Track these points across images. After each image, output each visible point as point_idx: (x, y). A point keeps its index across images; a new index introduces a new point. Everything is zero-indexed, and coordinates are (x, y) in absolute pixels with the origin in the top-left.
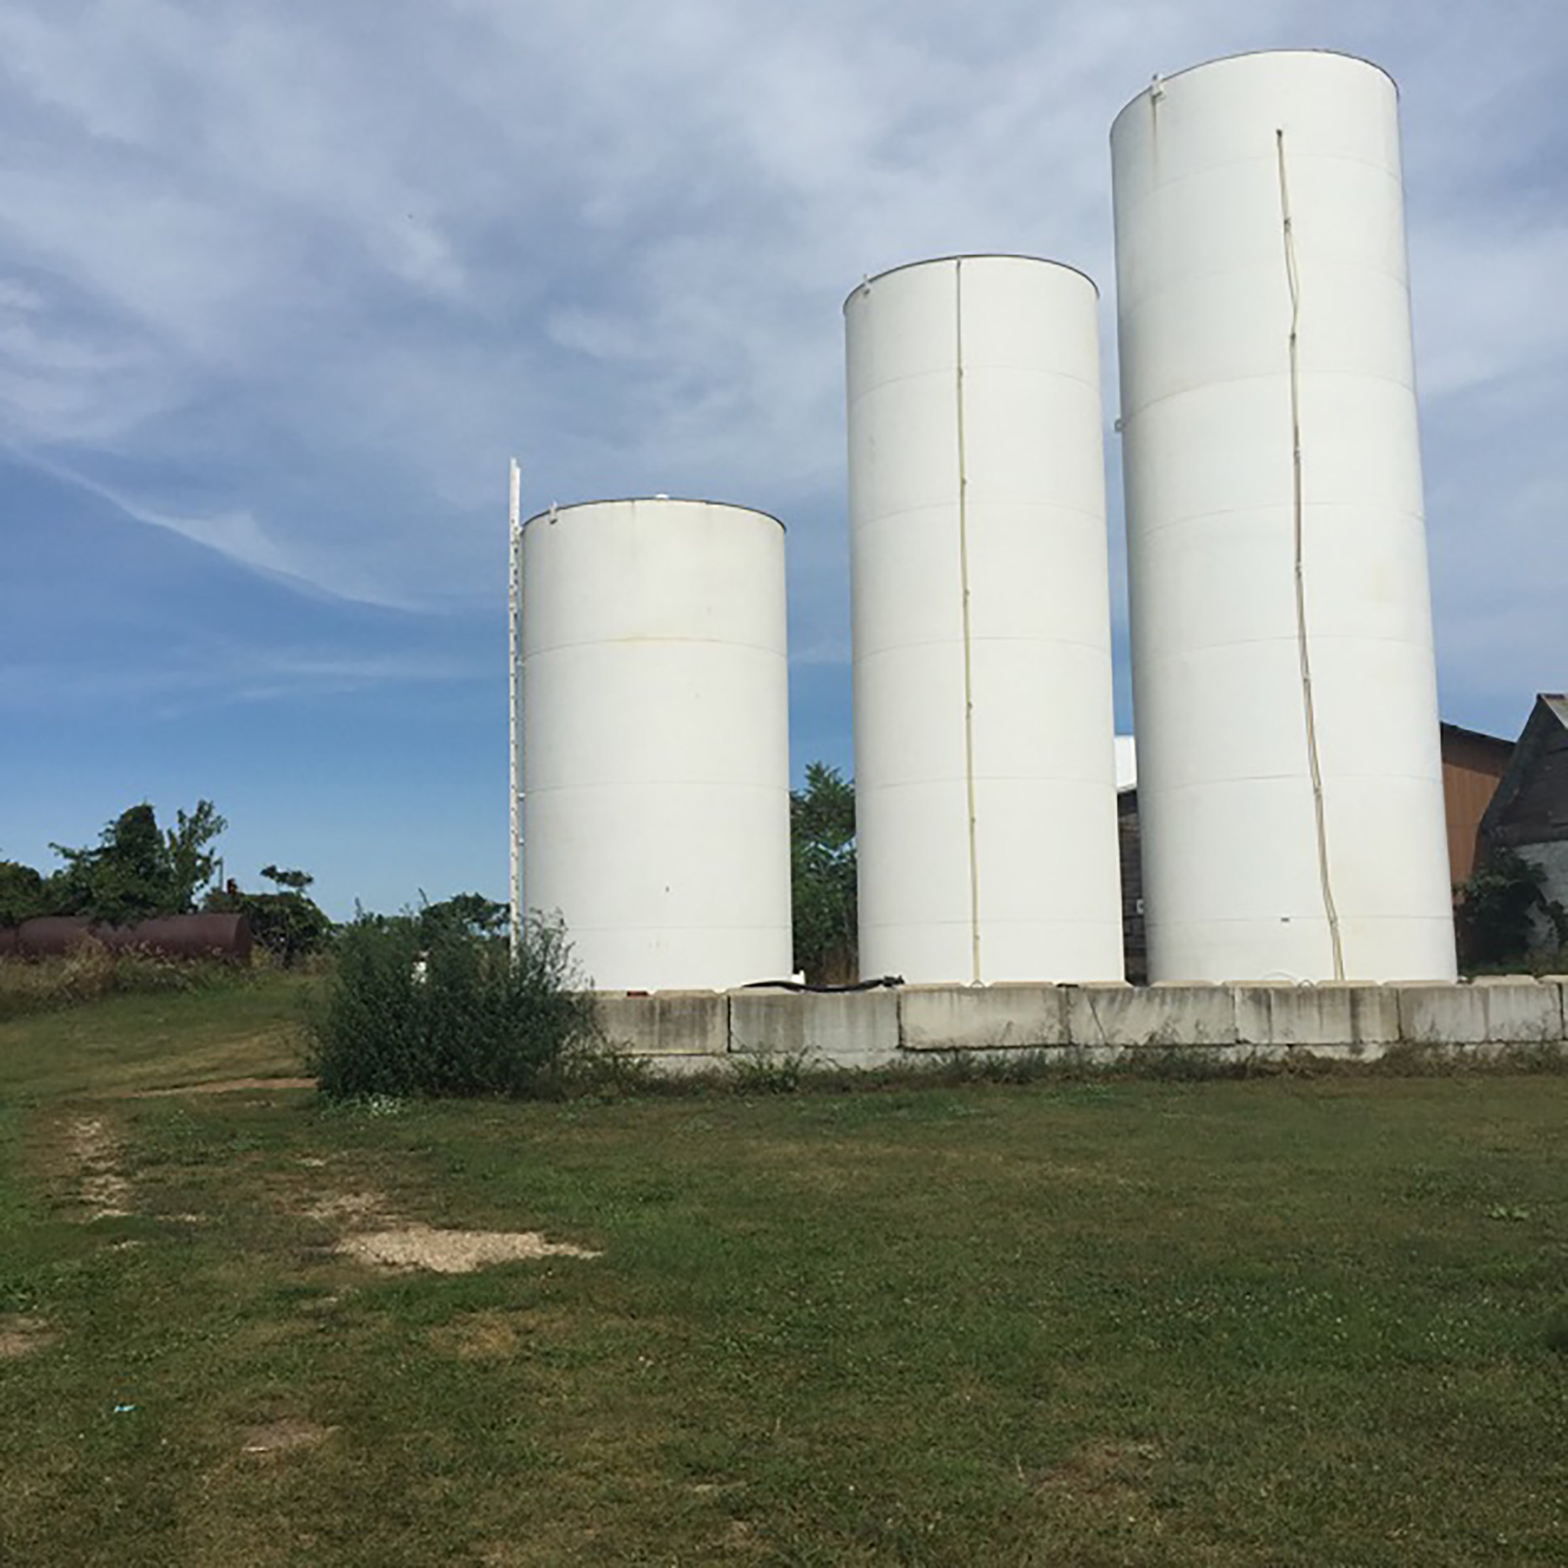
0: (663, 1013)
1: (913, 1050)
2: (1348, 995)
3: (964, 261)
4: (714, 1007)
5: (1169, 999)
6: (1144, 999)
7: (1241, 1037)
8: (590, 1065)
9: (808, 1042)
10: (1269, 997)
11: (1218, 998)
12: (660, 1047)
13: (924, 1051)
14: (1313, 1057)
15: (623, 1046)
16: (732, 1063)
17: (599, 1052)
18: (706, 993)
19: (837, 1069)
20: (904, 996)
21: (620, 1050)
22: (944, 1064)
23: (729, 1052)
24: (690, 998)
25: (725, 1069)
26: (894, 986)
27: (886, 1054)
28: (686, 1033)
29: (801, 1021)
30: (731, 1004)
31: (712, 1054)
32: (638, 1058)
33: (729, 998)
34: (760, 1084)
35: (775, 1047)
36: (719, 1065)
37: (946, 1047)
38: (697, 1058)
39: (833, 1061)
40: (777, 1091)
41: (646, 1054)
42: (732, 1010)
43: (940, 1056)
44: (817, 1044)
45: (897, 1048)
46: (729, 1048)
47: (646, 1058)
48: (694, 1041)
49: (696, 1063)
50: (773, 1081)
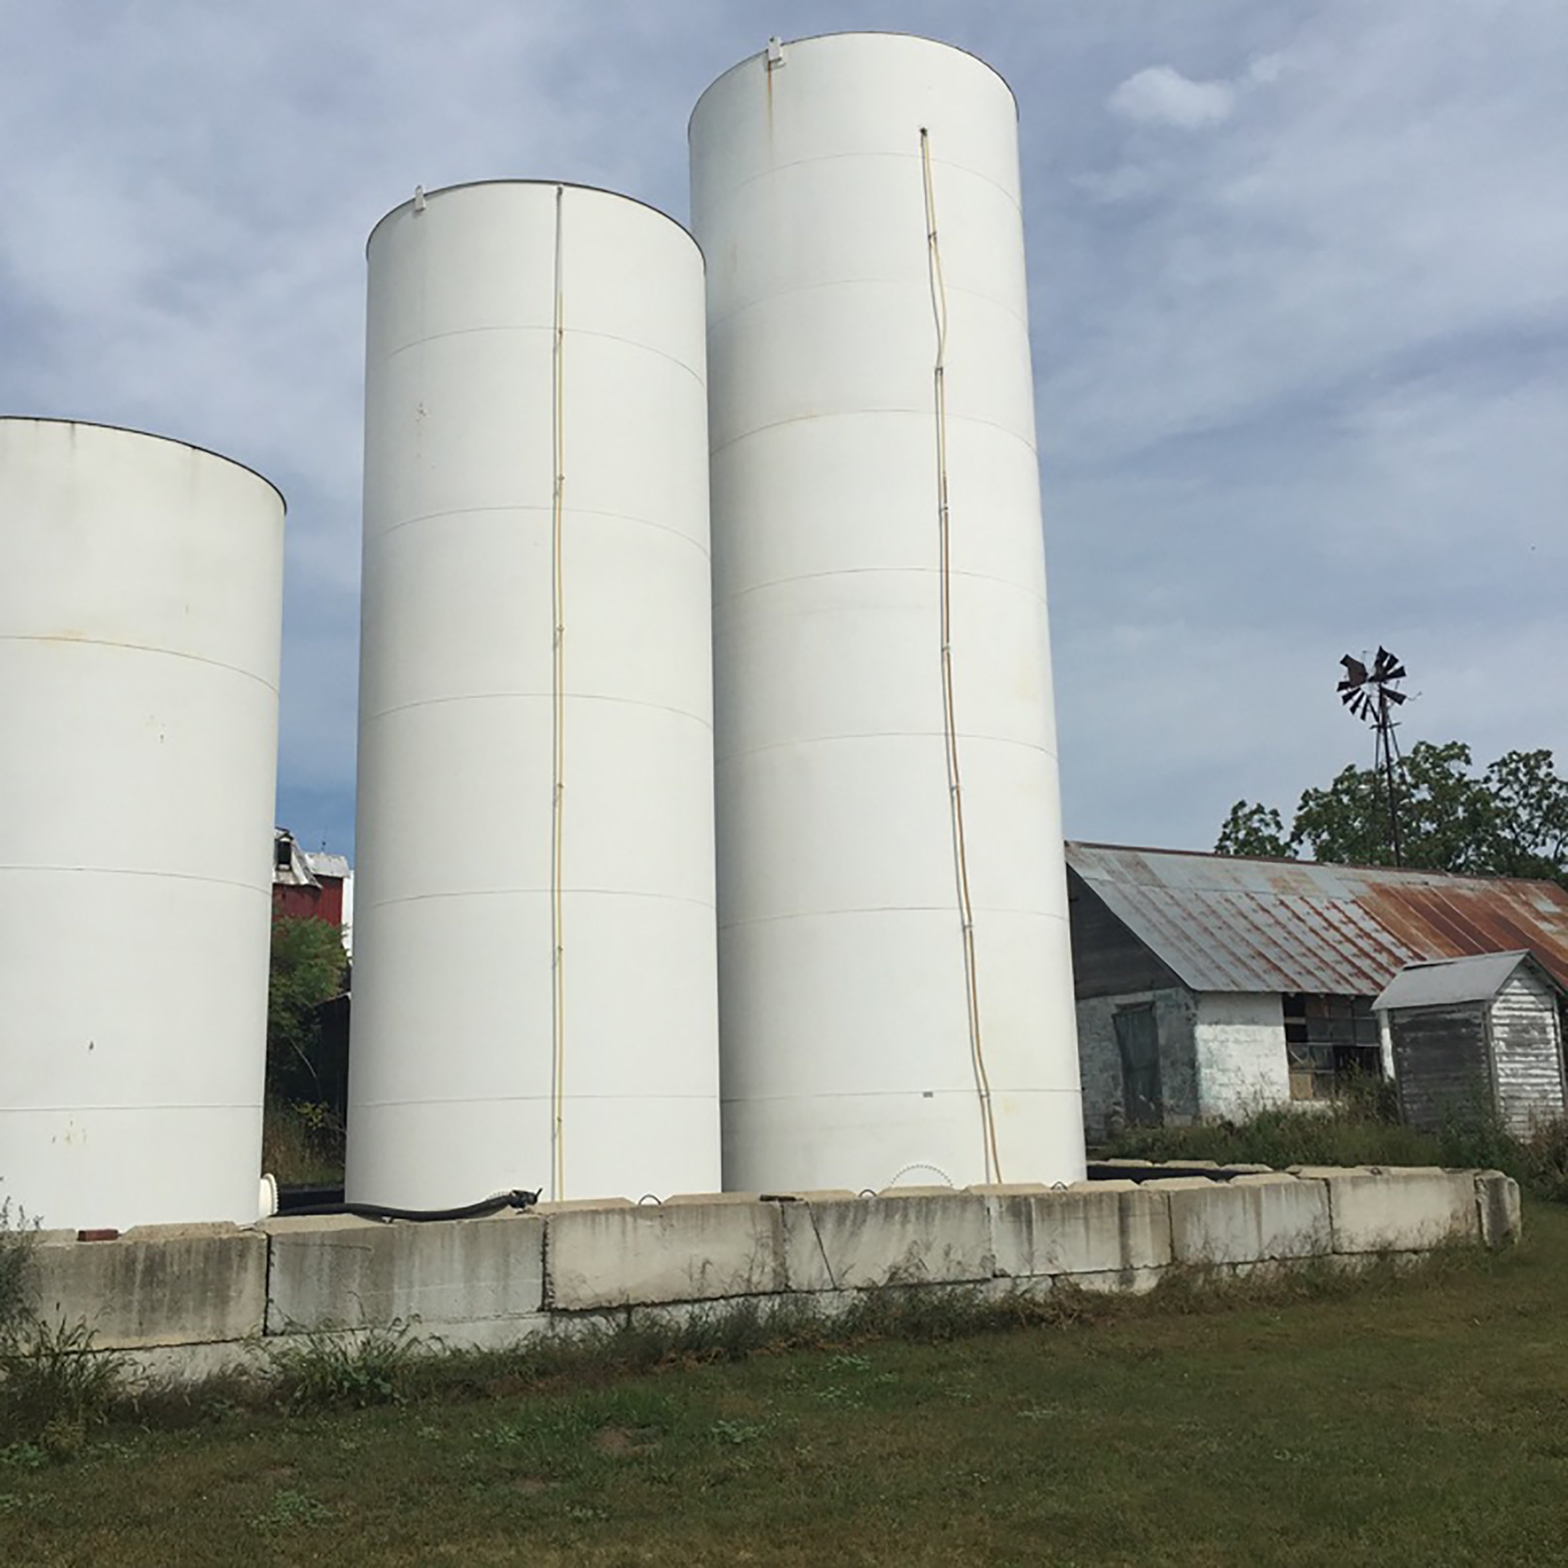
0: (150, 1270)
1: (565, 1312)
2: (1116, 1202)
3: (566, 189)
4: (242, 1255)
5: (912, 1216)
6: (882, 1215)
7: (999, 1265)
9: (399, 1311)
10: (1029, 1205)
11: (971, 1213)
12: (141, 1333)
13: (583, 1313)
14: (1080, 1291)
15: (69, 1338)
16: (270, 1354)
17: (25, 1349)
18: (223, 1231)
19: (448, 1353)
20: (547, 1223)
21: (66, 1343)
22: (611, 1333)
23: (265, 1334)
24: (199, 1240)
25: (257, 1364)
26: (528, 1207)
27: (522, 1321)
28: (191, 1304)
29: (390, 1274)
30: (273, 1249)
31: (236, 1340)
32: (99, 1356)
33: (269, 1237)
34: (333, 1392)
35: (343, 1321)
36: (246, 1358)
37: (615, 1305)
38: (207, 1348)
39: (439, 1339)
40: (363, 1403)
41: (115, 1347)
42: (274, 1259)
43: (604, 1321)
44: (414, 1311)
45: (541, 1310)
46: (266, 1326)
47: (116, 1355)
48: (203, 1318)
49: (206, 1357)
50: (356, 1386)
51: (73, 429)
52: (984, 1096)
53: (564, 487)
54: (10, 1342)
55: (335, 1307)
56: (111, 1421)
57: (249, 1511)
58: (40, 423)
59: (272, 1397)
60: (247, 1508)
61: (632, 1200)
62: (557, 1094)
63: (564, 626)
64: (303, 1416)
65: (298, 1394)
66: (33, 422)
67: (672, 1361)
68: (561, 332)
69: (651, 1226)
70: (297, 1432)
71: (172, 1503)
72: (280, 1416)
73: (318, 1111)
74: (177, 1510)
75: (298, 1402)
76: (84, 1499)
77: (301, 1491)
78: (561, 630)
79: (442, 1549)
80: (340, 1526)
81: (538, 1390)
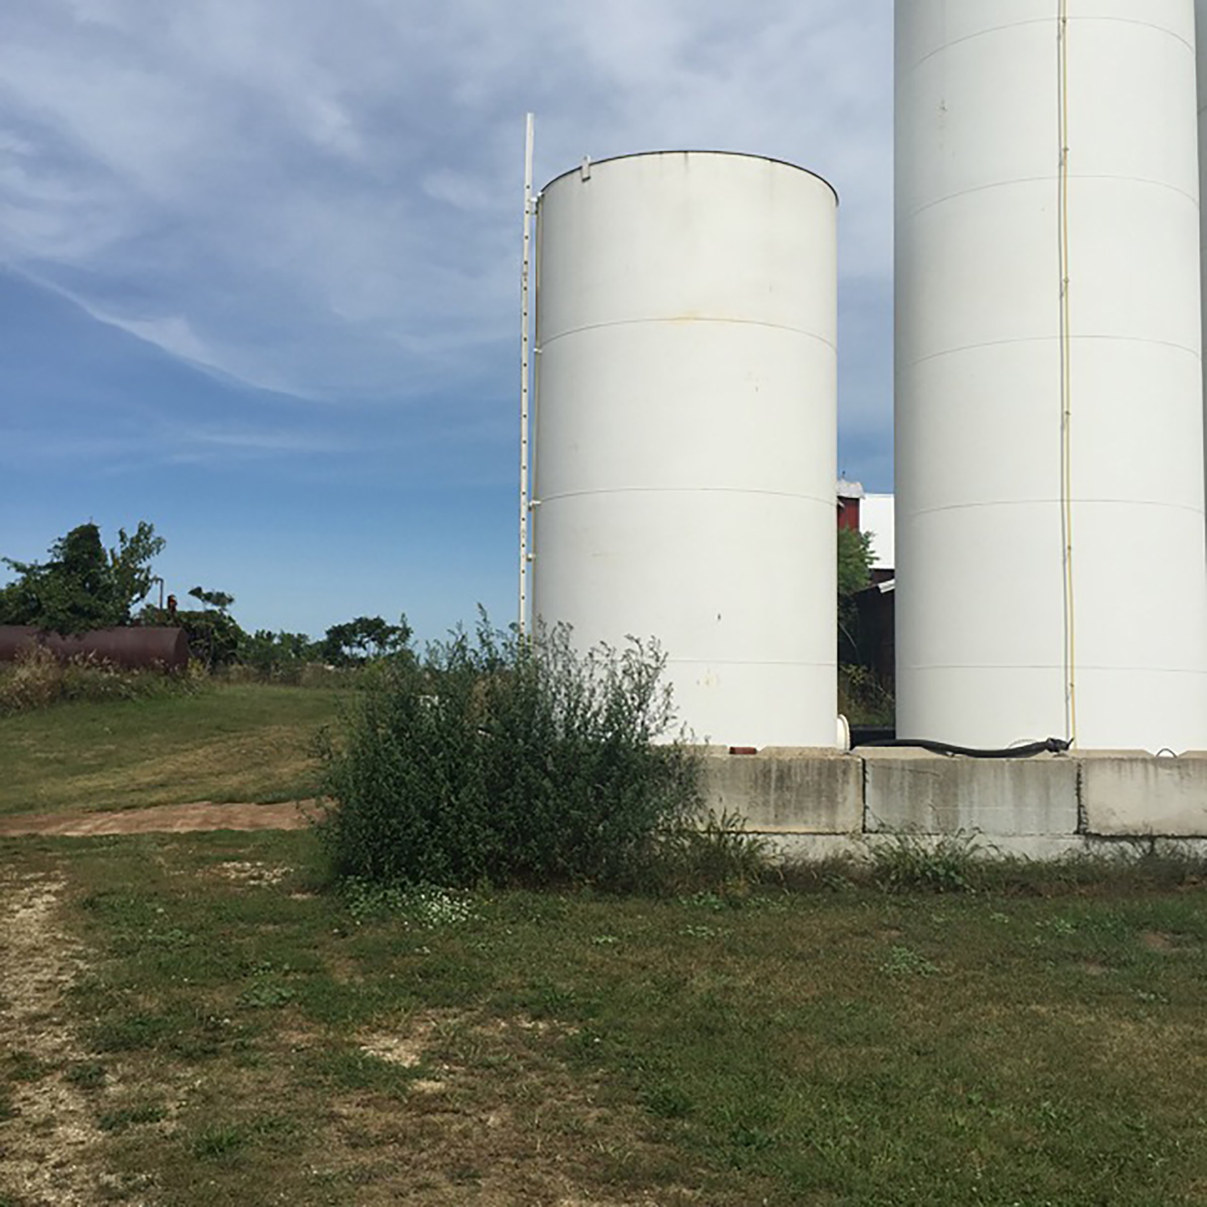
0: (781, 778)
1: (1098, 836)
4: (845, 773)
8: (687, 843)
9: (963, 823)
12: (777, 823)
13: (1113, 838)
15: (731, 820)
16: (869, 847)
17: (701, 827)
18: (829, 753)
19: (1003, 859)
20: (1079, 766)
21: (727, 826)
22: (1138, 856)
23: (864, 832)
24: (814, 760)
25: (859, 853)
26: (1062, 752)
27: (1062, 841)
28: (810, 805)
29: (955, 795)
30: (867, 769)
31: (843, 834)
32: (751, 836)
33: (864, 761)
34: (918, 879)
35: (922, 827)
36: (851, 848)
37: (1140, 834)
38: (824, 838)
39: (996, 848)
40: (942, 889)
41: (760, 830)
42: (868, 777)
43: (1131, 846)
44: (976, 825)
45: (1077, 832)
46: (864, 827)
47: (761, 837)
48: (819, 816)
49: (823, 844)
50: (936, 875)
51: (686, 158)
53: (1068, 158)
54: (690, 821)
55: (915, 816)
56: (762, 883)
57: (875, 959)
58: (665, 155)
59: (873, 877)
60: (873, 956)
61: (1150, 751)
62: (1069, 664)
63: (1070, 278)
64: (898, 893)
65: (893, 878)
66: (658, 156)
67: (1194, 883)
68: (1064, 22)
69: (1170, 775)
70: (896, 904)
71: (817, 947)
72: (882, 892)
73: (860, 671)
74: (822, 952)
75: (893, 883)
76: (755, 935)
77: (910, 949)
78: (1067, 282)
79: (1034, 1007)
80: (948, 979)
81: (1080, 894)
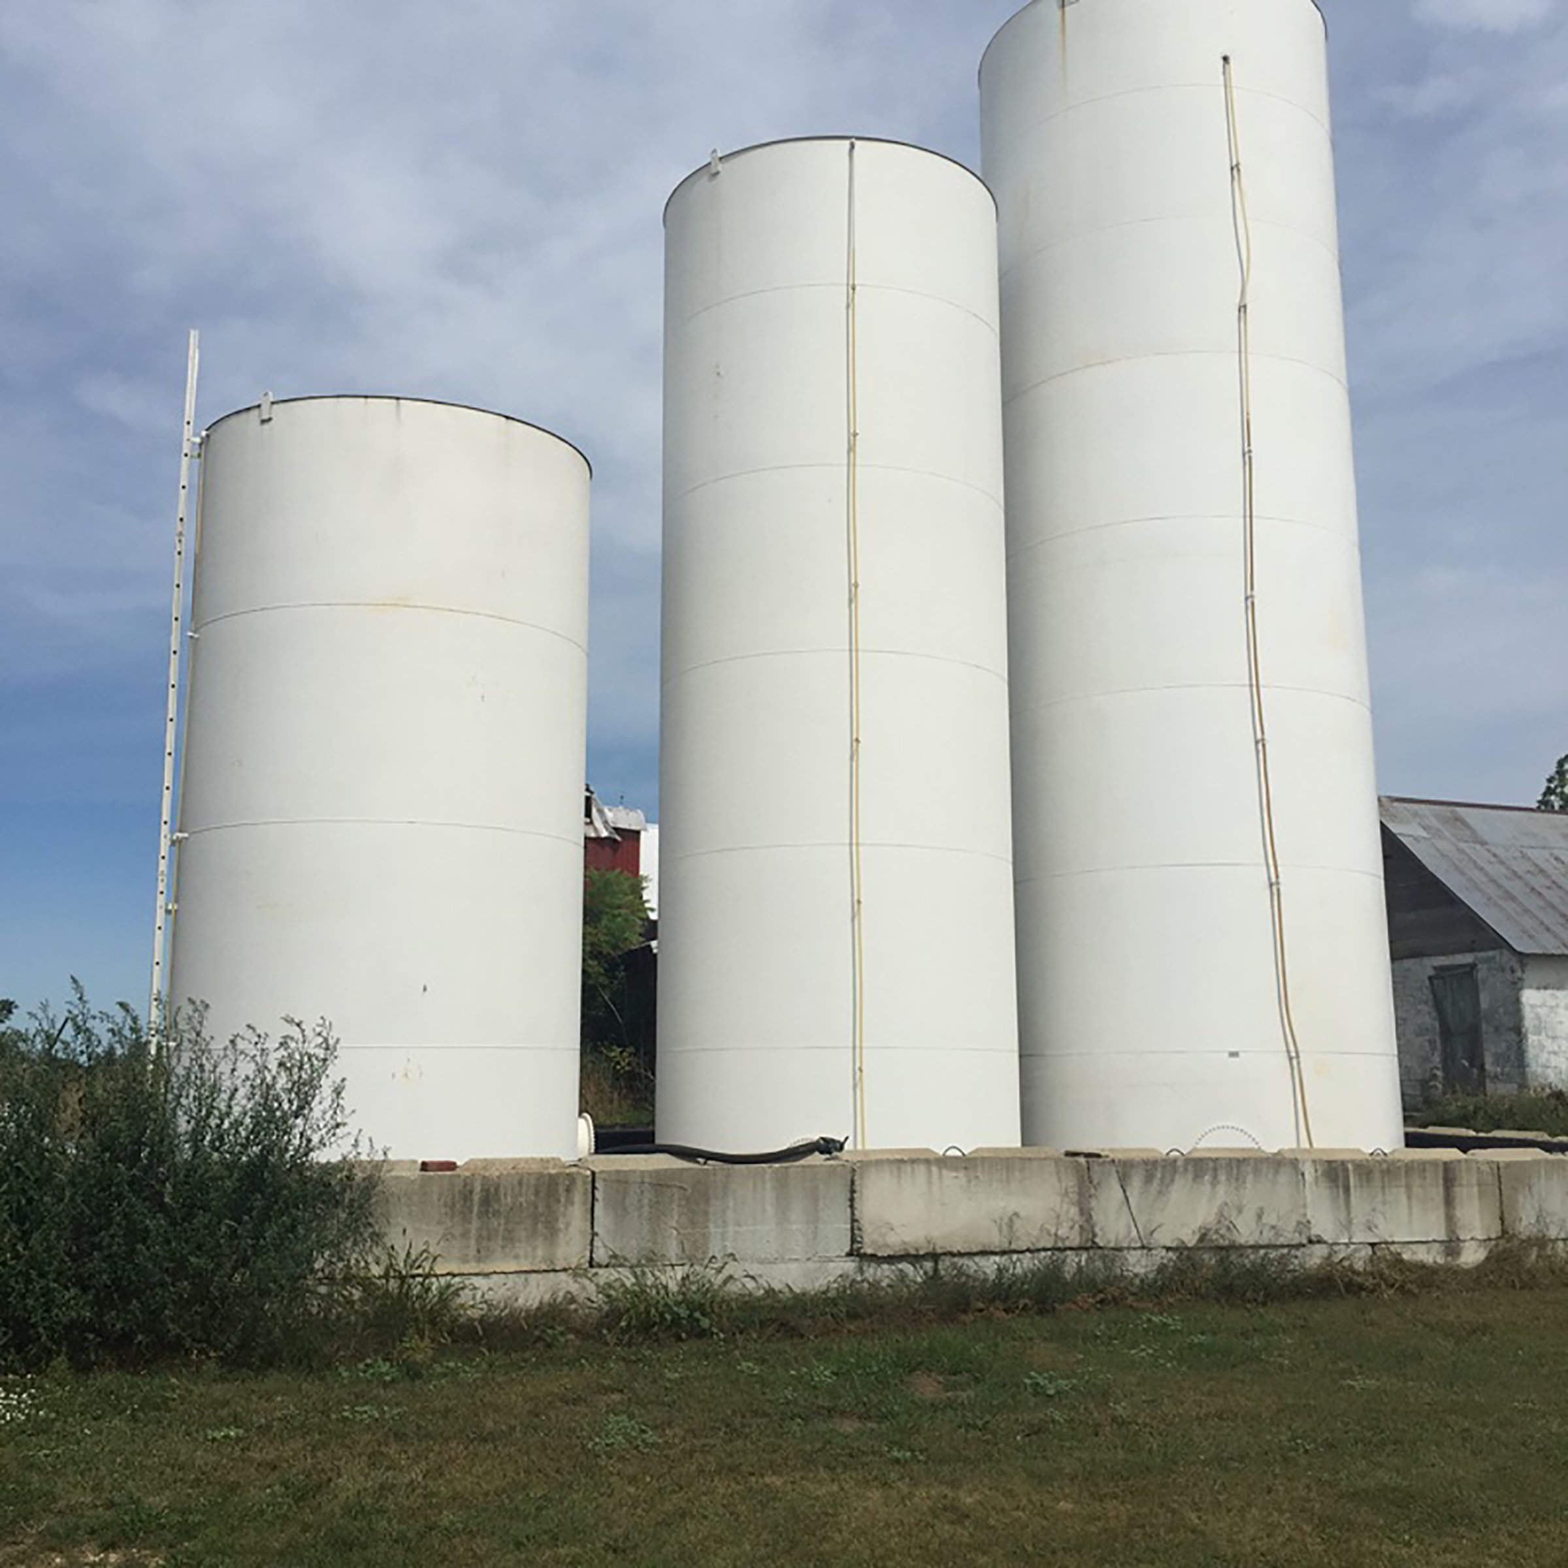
0: (486, 1201)
1: (873, 1257)
2: (1441, 1169)
3: (858, 143)
4: (568, 1190)
5: (1222, 1178)
6: (1190, 1176)
7: (1315, 1231)
8: (357, 1294)
9: (715, 1249)
10: (1347, 1170)
11: (1284, 1177)
12: (479, 1260)
13: (891, 1259)
14: (1402, 1261)
15: (414, 1261)
16: (597, 1285)
17: (376, 1270)
18: (551, 1165)
19: (762, 1292)
20: (854, 1170)
21: (411, 1267)
22: (919, 1280)
23: (591, 1266)
24: (530, 1174)
25: (584, 1295)
26: (835, 1154)
27: (832, 1265)
28: (523, 1233)
29: (706, 1213)
30: (597, 1185)
31: (565, 1270)
32: (443, 1280)
33: (593, 1173)
34: (655, 1324)
35: (663, 1255)
36: (574, 1288)
37: (921, 1253)
38: (540, 1276)
39: (753, 1278)
40: (684, 1335)
41: (456, 1272)
42: (598, 1194)
43: (912, 1268)
44: (730, 1251)
45: (850, 1254)
46: (591, 1258)
47: (457, 1279)
48: (534, 1249)
49: (538, 1285)
50: (676, 1319)
51: (398, 405)
52: (1293, 1058)
53: (858, 443)
54: (362, 1264)
55: (655, 1243)
56: (453, 1341)
57: (585, 1433)
58: (369, 400)
59: (599, 1326)
60: (582, 1429)
61: (936, 1150)
62: (858, 1044)
63: (859, 582)
64: (629, 1345)
65: (623, 1324)
66: (362, 400)
67: (981, 1310)
68: (854, 289)
69: (956, 1177)
70: (624, 1359)
71: (513, 1422)
72: (607, 1344)
73: (625, 1054)
74: (518, 1428)
75: (624, 1331)
76: (433, 1413)
77: (631, 1417)
78: (856, 586)
79: (767, 1480)
80: (671, 1452)
81: (849, 1331)
